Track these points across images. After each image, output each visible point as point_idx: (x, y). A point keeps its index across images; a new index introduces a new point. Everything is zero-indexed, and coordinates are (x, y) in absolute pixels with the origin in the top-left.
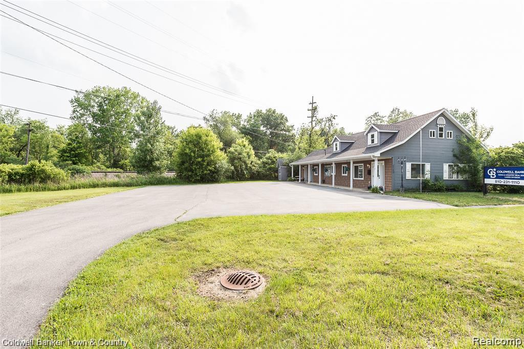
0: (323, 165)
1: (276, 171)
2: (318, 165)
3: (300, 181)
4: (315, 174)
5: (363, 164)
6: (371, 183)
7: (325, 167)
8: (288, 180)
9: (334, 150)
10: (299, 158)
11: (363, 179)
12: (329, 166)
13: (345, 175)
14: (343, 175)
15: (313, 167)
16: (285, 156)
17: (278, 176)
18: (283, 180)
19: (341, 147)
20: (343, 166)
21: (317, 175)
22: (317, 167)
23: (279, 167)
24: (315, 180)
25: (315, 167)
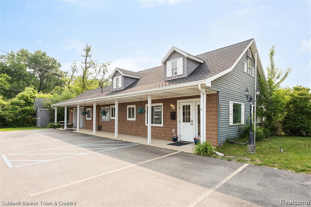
0: (98, 107)
1: (35, 114)
2: (92, 107)
3: (65, 128)
4: (87, 119)
5: (162, 104)
6: (176, 131)
7: (102, 109)
8: (49, 126)
9: (115, 87)
10: (67, 98)
11: (162, 125)
12: (108, 108)
13: (131, 119)
14: (128, 119)
15: (85, 109)
16: (48, 96)
17: (36, 121)
18: (43, 126)
19: (124, 83)
20: (128, 106)
21: (90, 119)
22: (90, 109)
23: (37, 110)
24: (88, 125)
25: (87, 109)
